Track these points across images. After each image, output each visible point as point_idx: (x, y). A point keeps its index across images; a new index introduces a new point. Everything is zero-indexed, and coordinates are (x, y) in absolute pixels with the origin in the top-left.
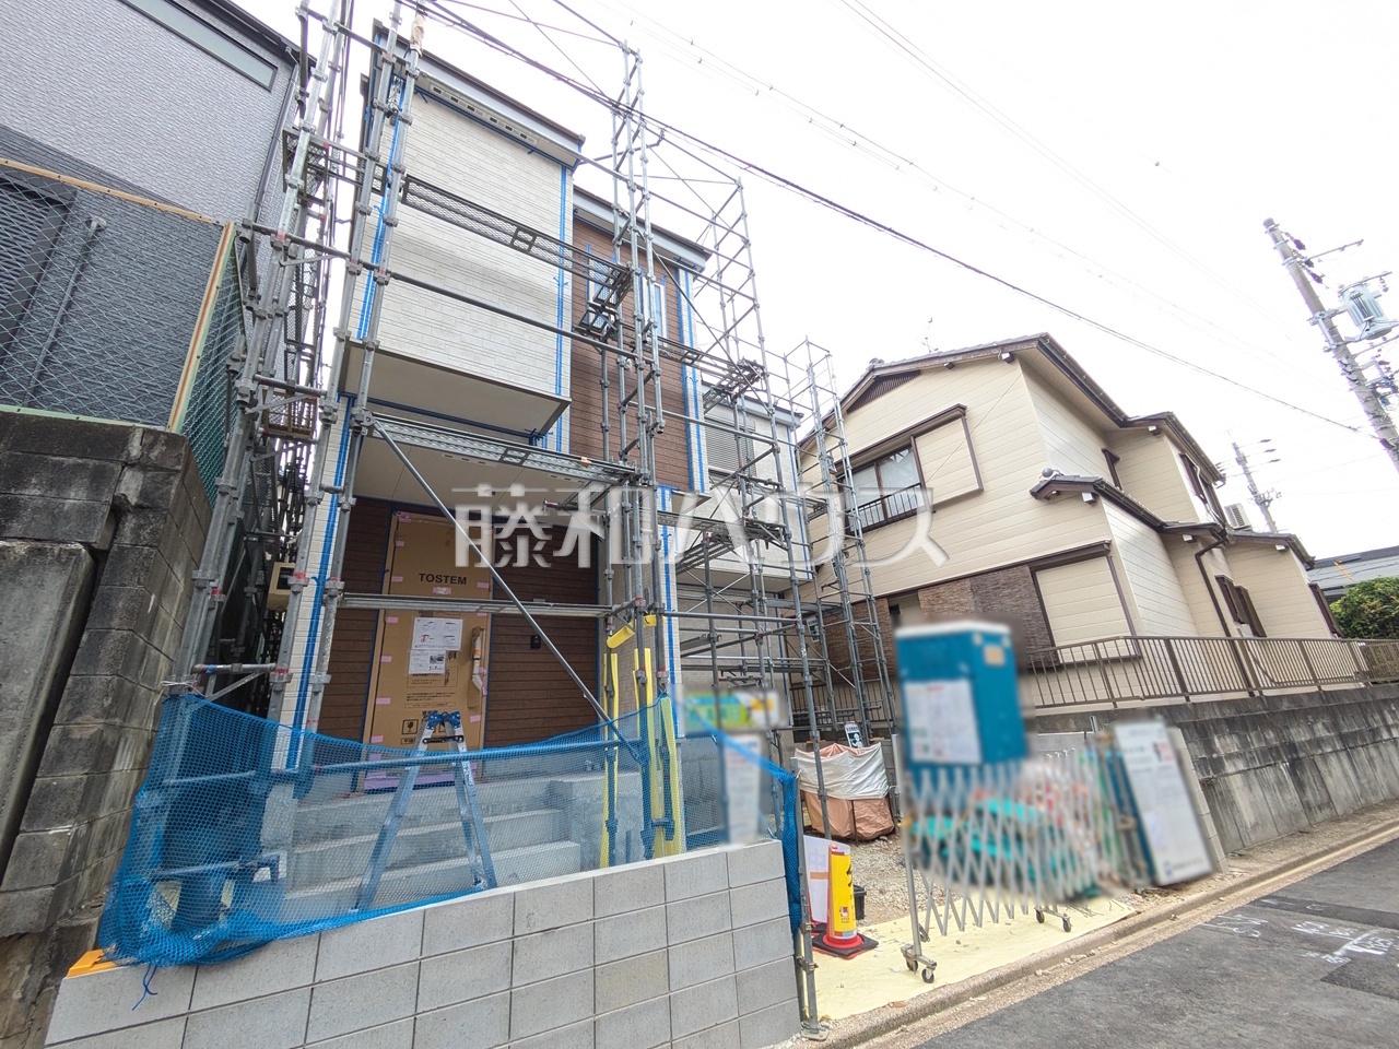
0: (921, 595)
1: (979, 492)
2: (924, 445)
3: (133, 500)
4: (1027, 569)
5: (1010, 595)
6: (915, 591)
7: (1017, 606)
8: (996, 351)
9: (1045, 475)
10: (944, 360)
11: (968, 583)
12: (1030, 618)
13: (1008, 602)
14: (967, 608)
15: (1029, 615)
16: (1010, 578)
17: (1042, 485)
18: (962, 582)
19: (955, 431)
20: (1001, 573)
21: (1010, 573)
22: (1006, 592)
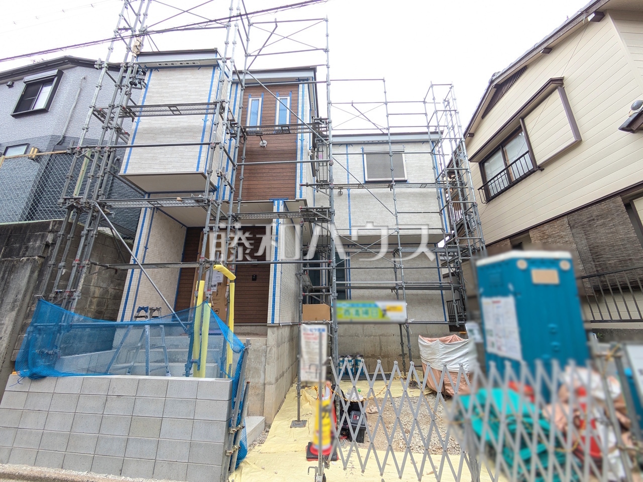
0: (531, 233)
1: (578, 143)
2: (531, 122)
3: (50, 242)
4: (619, 199)
5: (604, 224)
6: (527, 231)
7: (612, 233)
8: (583, 17)
9: (634, 109)
10: (540, 49)
11: (565, 219)
12: (625, 242)
13: (602, 231)
14: (567, 239)
15: (623, 240)
16: (603, 210)
17: (631, 119)
18: (562, 219)
19: (555, 100)
20: (594, 207)
21: (603, 206)
22: (600, 222)
